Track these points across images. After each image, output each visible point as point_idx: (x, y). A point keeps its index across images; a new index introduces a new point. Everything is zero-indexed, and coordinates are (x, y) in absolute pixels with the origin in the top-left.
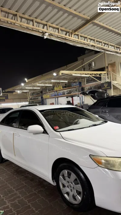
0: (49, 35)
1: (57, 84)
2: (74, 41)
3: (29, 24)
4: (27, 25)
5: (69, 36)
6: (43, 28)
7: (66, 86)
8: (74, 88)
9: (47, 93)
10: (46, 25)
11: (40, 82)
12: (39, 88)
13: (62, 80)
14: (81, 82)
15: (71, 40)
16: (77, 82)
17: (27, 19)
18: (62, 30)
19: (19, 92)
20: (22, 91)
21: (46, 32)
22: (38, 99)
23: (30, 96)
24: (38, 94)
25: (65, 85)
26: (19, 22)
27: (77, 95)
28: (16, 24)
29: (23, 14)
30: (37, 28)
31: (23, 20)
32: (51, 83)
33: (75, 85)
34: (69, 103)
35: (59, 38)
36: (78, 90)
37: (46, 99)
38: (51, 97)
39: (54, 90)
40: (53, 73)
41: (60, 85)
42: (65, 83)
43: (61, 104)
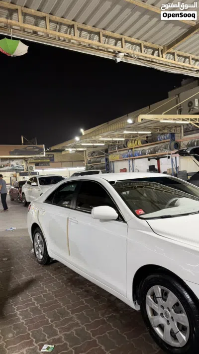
0: (125, 55)
1: (133, 137)
2: (167, 64)
3: (93, 39)
4: (90, 41)
5: (159, 56)
6: (116, 45)
7: (148, 140)
8: (162, 144)
9: (116, 152)
10: (121, 40)
11: (105, 134)
12: (103, 144)
13: (142, 131)
14: (174, 133)
15: (161, 62)
16: (167, 133)
17: (90, 32)
18: (146, 47)
19: (70, 150)
20: (75, 149)
21: (119, 52)
22: (100, 162)
23: (87, 157)
24: (100, 153)
25: (145, 139)
26: (77, 37)
27: (167, 156)
28: (72, 41)
29: (84, 23)
30: (106, 45)
31: (84, 33)
32: (122, 136)
33: (164, 139)
34: (152, 169)
35: (141, 61)
36: (168, 148)
37: (113, 162)
38: (122, 160)
39: (127, 146)
40: (127, 119)
41: (137, 139)
42: (146, 136)
43: (138, 171)
